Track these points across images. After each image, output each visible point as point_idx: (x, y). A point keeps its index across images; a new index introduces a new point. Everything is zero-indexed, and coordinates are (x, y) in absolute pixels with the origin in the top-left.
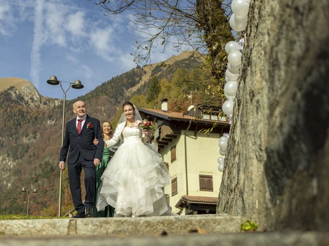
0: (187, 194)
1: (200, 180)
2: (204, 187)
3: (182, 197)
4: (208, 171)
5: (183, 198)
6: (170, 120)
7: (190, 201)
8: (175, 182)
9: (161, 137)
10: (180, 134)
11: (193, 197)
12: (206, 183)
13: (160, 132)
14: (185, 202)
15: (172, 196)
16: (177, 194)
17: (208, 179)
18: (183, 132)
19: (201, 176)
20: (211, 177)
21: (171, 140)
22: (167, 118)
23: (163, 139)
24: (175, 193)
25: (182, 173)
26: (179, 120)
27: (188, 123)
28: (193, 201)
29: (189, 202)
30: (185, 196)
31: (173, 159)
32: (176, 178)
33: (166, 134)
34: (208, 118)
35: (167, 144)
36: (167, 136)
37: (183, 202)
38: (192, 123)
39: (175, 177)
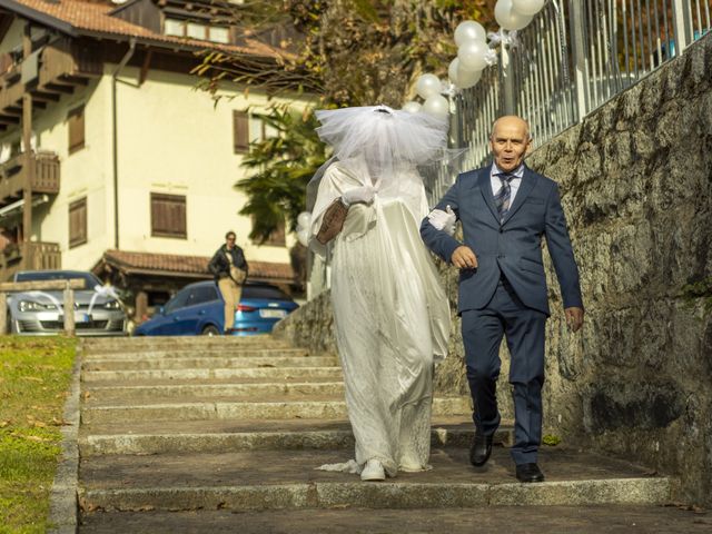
0: (117, 245)
1: (153, 208)
2: (163, 227)
3: (105, 254)
4: (174, 183)
5: (108, 257)
6: (75, 34)
7: (130, 266)
8: (81, 210)
9: (44, 80)
10: (101, 74)
11: (133, 255)
12: (169, 214)
13: (40, 65)
14: (112, 267)
15: (71, 247)
16: (85, 242)
17: (174, 205)
18: (108, 67)
19: (156, 197)
20: (181, 200)
21: (70, 90)
22: (67, 29)
23: (49, 86)
24: (78, 238)
25: (103, 187)
26: (100, 37)
27: (126, 45)
28: (138, 267)
29: (128, 271)
30: (110, 251)
31: (77, 144)
32: (85, 199)
33: (59, 73)
34: (180, 32)
35: (56, 98)
36: (62, 77)
37: (107, 268)
38: (137, 45)
39: (81, 195)
